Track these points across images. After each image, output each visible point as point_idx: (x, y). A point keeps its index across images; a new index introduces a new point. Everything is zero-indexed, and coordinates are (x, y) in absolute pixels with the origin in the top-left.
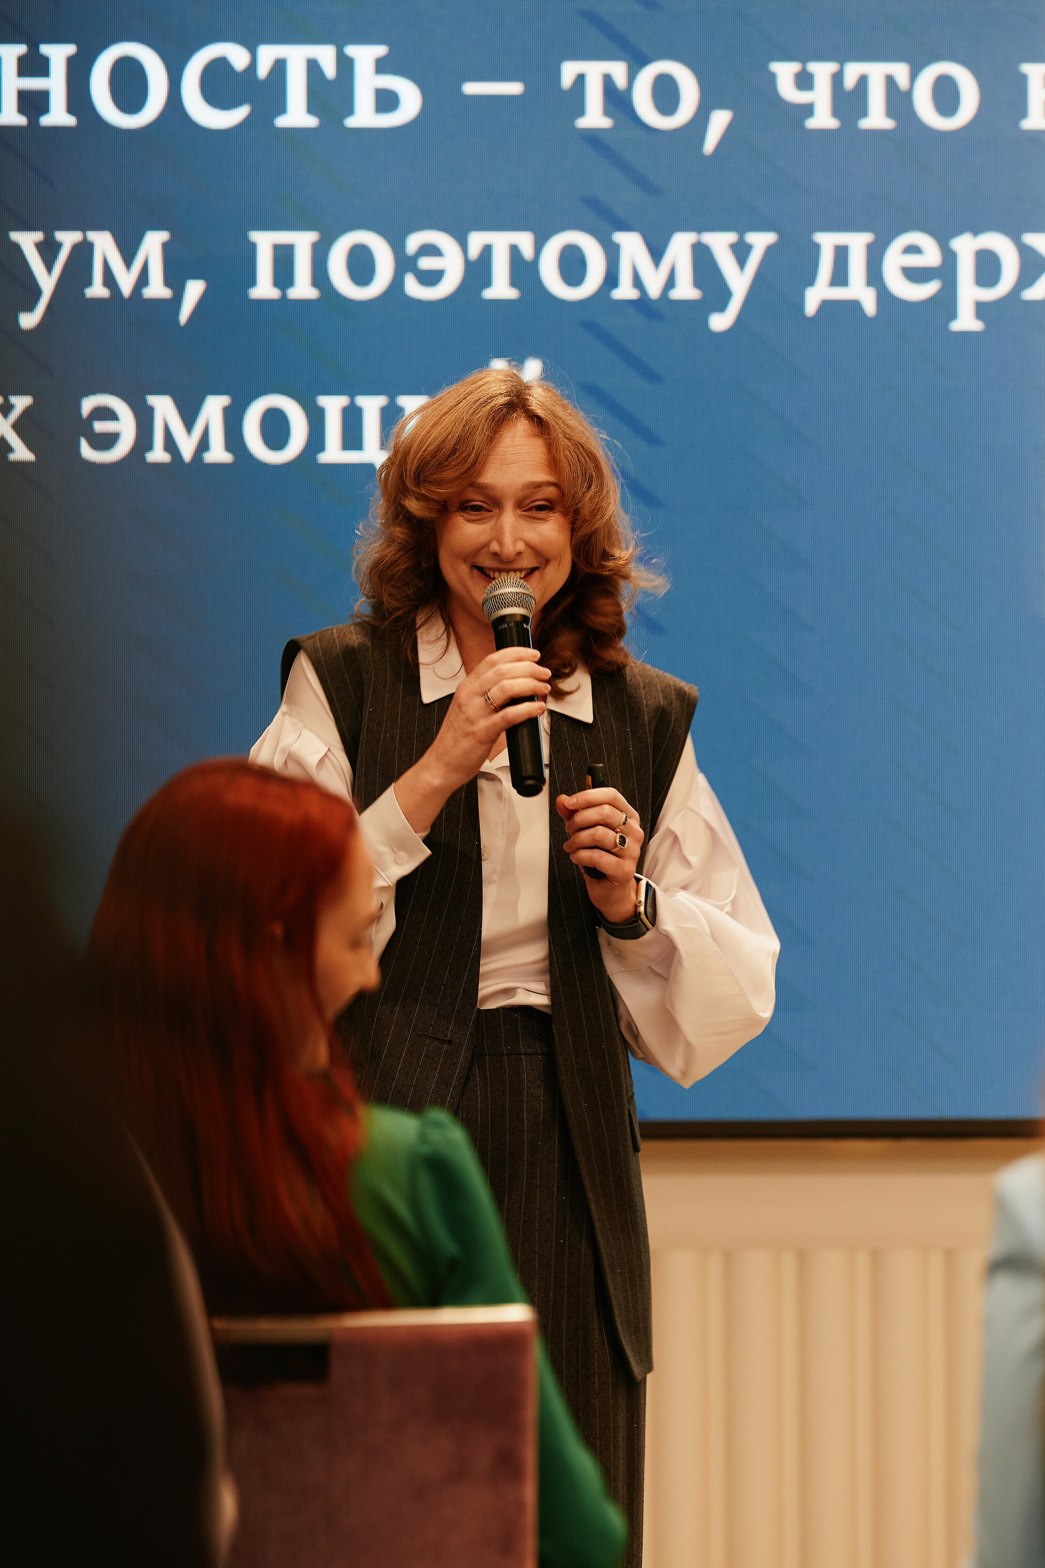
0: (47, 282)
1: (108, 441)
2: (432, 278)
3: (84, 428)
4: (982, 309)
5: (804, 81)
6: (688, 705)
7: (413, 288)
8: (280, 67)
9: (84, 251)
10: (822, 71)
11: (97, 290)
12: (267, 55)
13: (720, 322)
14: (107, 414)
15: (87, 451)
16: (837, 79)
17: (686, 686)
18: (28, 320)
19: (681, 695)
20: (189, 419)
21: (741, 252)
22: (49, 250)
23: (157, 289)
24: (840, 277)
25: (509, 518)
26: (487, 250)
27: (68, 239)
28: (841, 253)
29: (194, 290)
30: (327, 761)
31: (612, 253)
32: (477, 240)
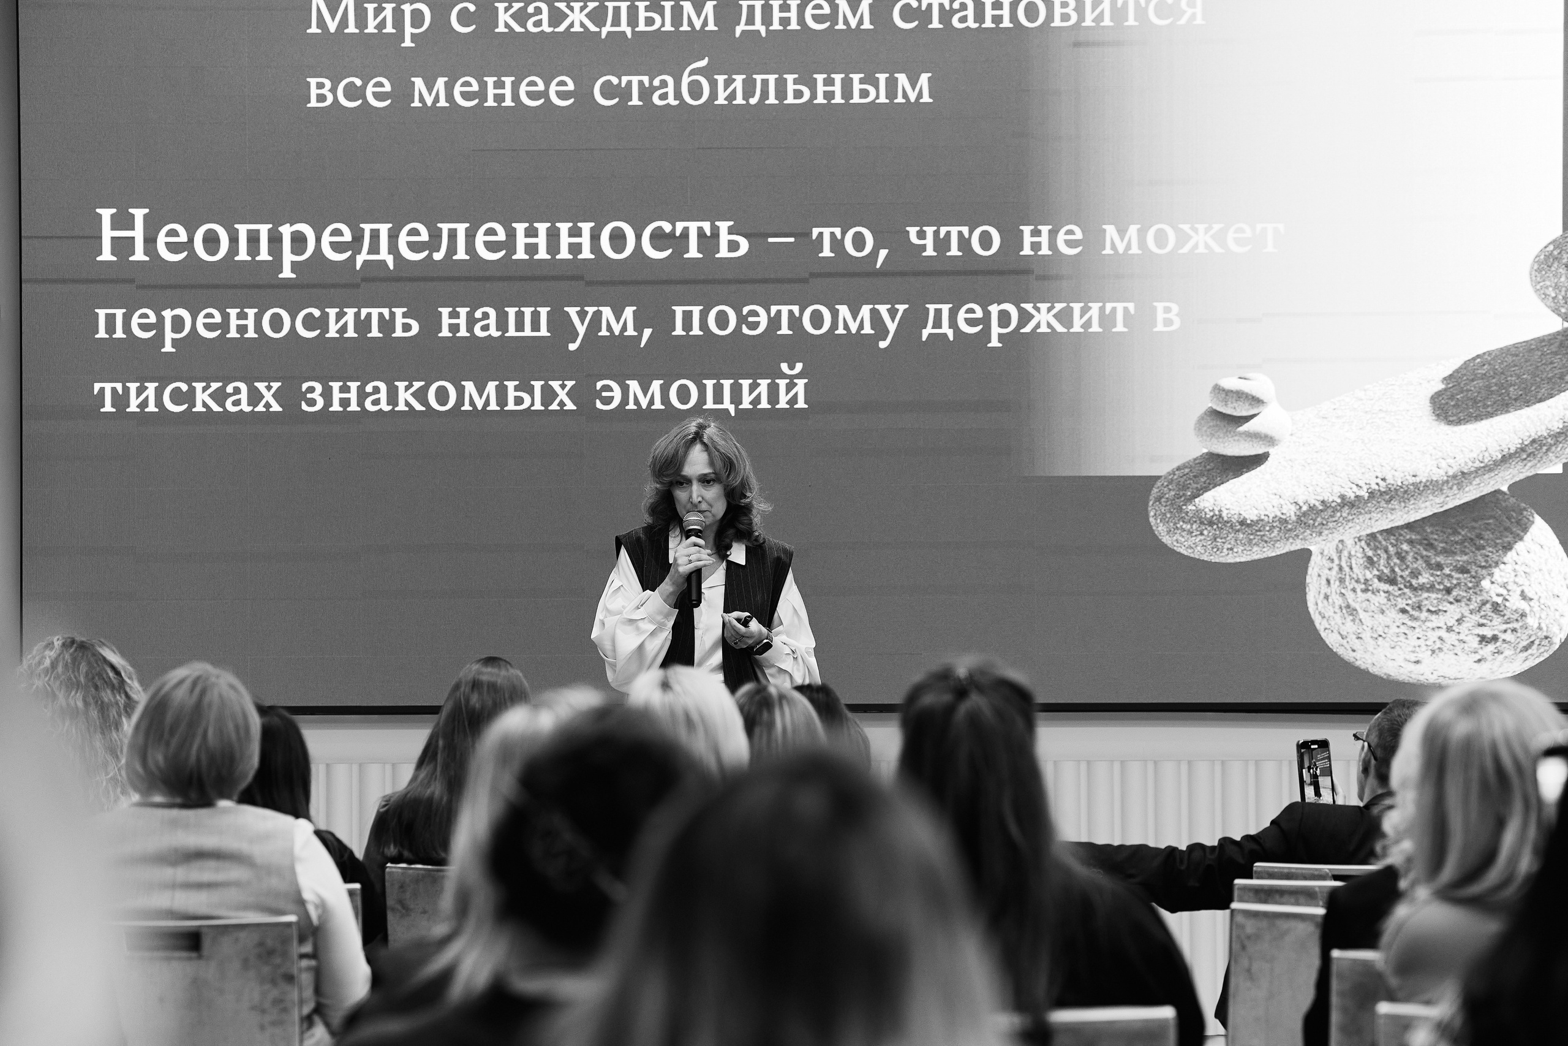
0: (581, 329)
1: (608, 401)
2: (755, 326)
3: (598, 394)
4: (1001, 337)
5: (921, 235)
6: (790, 555)
7: (745, 330)
8: (686, 230)
9: (598, 315)
10: (930, 231)
11: (604, 332)
12: (680, 226)
13: (883, 345)
14: (609, 388)
15: (599, 405)
16: (936, 233)
17: (787, 546)
18: (573, 347)
19: (785, 551)
20: (645, 390)
21: (893, 313)
22: (582, 315)
23: (630, 332)
24: (937, 324)
25: (696, 487)
26: (779, 312)
27: (591, 310)
28: (938, 312)
29: (647, 332)
30: (622, 588)
31: (835, 314)
32: (774, 309)
